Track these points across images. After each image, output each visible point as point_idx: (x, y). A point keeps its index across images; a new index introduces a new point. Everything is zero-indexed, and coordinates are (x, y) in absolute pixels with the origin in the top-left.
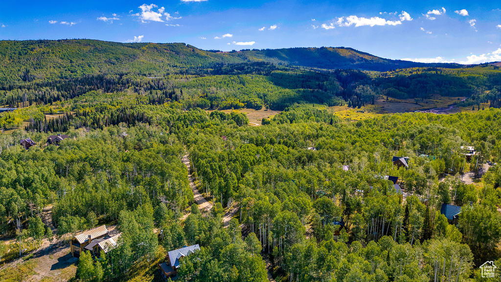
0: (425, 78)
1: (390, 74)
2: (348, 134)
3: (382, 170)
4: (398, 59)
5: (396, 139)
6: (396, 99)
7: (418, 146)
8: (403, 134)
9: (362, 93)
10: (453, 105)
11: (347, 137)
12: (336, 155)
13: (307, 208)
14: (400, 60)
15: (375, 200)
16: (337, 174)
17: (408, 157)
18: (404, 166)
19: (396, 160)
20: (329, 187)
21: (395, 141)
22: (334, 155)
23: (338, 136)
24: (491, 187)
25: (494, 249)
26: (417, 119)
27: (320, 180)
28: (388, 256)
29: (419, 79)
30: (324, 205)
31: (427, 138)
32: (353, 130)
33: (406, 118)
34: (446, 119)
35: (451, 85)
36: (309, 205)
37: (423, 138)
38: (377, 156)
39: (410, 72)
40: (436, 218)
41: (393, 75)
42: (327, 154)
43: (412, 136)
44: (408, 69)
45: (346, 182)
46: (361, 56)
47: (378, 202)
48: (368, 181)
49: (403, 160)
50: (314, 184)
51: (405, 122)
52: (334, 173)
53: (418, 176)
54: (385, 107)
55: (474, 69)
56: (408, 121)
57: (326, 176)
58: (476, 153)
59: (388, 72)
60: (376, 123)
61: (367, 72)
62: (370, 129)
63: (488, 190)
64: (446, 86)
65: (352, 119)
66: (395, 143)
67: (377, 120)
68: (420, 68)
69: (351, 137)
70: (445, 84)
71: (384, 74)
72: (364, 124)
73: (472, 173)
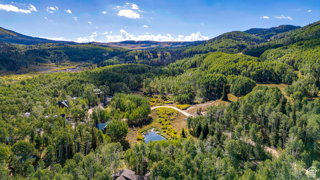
0: (59, 50)
1: (34, 47)
2: (18, 91)
3: (53, 112)
4: (37, 37)
5: (55, 90)
6: (43, 64)
7: (71, 93)
8: (59, 86)
9: (16, 60)
10: (79, 66)
11: (18, 93)
12: (16, 108)
13: (6, 153)
14: (38, 38)
15: (59, 132)
16: (23, 121)
17: (66, 101)
18: (66, 106)
19: (60, 104)
20: (19, 132)
21: (55, 92)
22: (14, 108)
23: (10, 93)
24: (114, 108)
25: (124, 141)
26: (63, 76)
27: (10, 129)
28: (83, 165)
29: (55, 51)
30: (20, 147)
31: (74, 87)
32: (21, 88)
33: (56, 76)
34: (80, 75)
35: (75, 55)
36: (7, 151)
37: (72, 88)
38: (48, 103)
39: (48, 46)
40: (97, 133)
41: (37, 48)
42: (7, 108)
43: (65, 87)
44: (46, 44)
45: (33, 125)
46: (8, 33)
47: (61, 133)
48: (49, 121)
49: (63, 103)
50: (4, 133)
51: (56, 78)
52: (20, 121)
53: (80, 111)
54: (36, 69)
55: (85, 46)
56: (58, 78)
57: (13, 125)
58: (102, 93)
59: (32, 45)
60: (36, 81)
61: (16, 45)
62: (33, 85)
63: (113, 111)
64: (72, 55)
65: (14, 79)
66: (55, 93)
67: (36, 79)
68: (54, 44)
69: (21, 92)
70: (72, 54)
71: (30, 47)
72: (27, 82)
73: (102, 104)
